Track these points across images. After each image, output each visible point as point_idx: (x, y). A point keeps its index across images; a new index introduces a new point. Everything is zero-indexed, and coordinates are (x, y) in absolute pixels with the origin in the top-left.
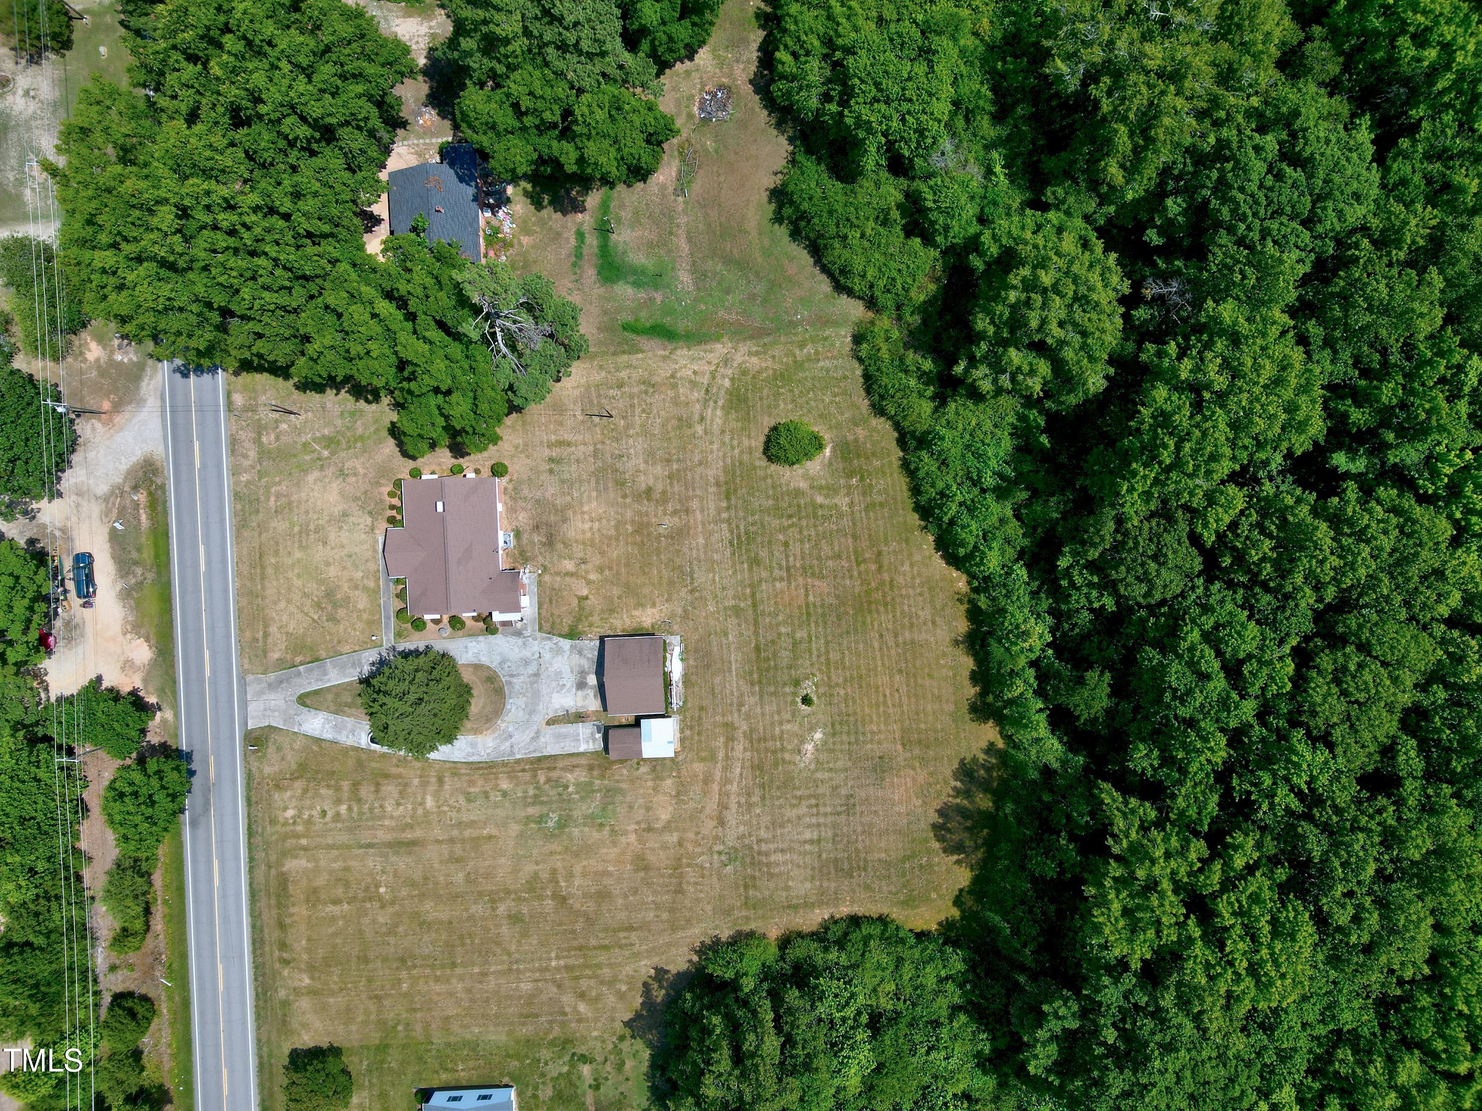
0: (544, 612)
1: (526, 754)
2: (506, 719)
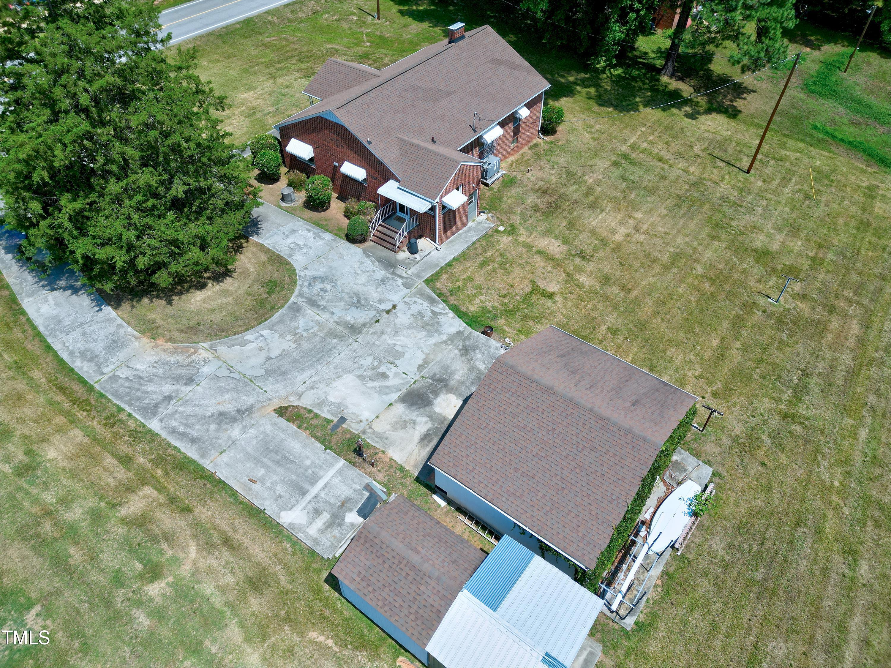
0: (459, 268)
1: (173, 431)
2: (222, 349)
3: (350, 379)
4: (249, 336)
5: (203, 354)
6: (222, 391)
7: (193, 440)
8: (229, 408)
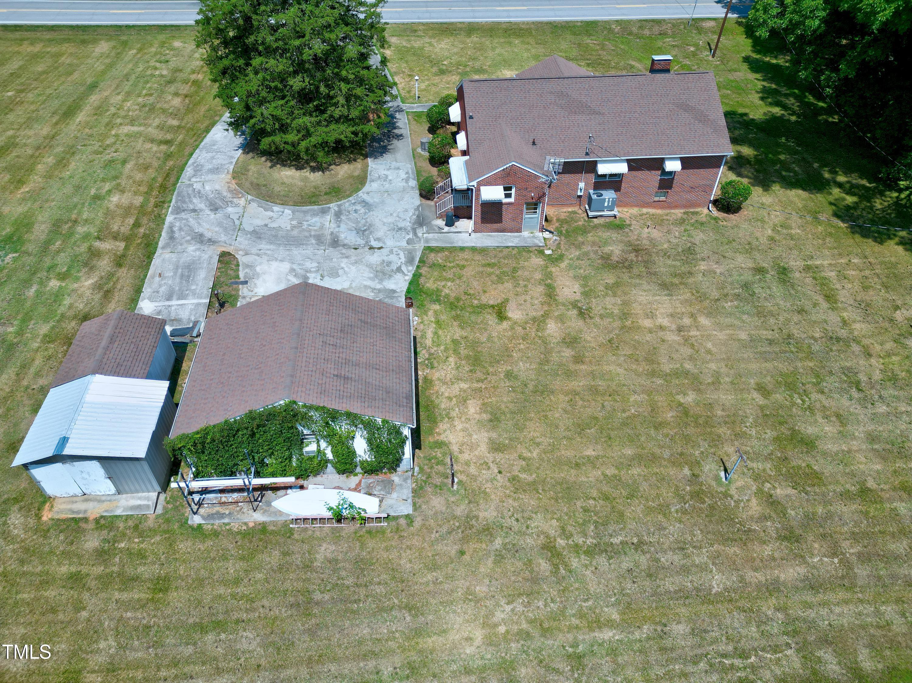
0: (466, 255)
1: (171, 227)
2: (254, 205)
3: (286, 266)
4: (276, 208)
5: (242, 202)
6: (220, 224)
7: (172, 238)
8: (208, 235)
